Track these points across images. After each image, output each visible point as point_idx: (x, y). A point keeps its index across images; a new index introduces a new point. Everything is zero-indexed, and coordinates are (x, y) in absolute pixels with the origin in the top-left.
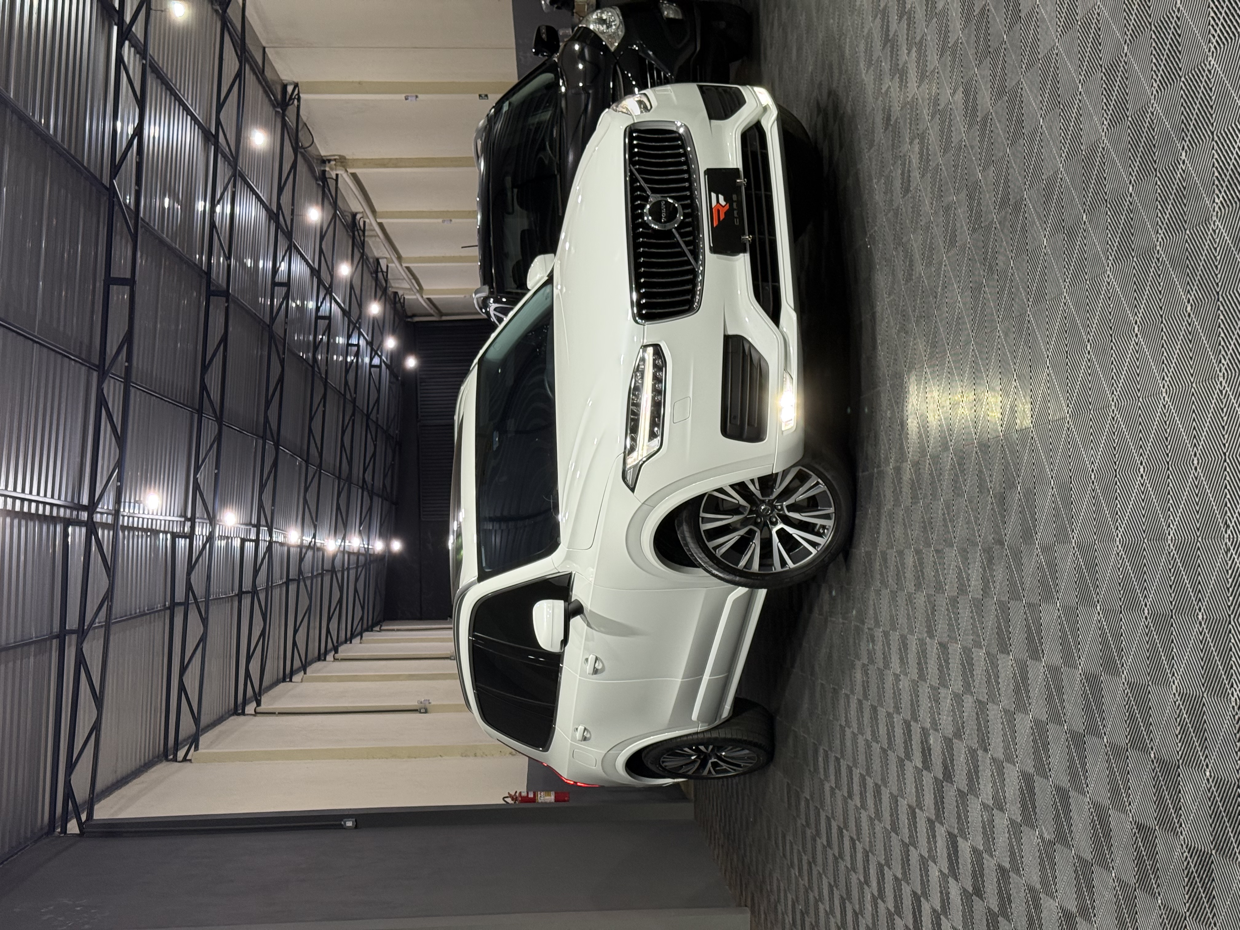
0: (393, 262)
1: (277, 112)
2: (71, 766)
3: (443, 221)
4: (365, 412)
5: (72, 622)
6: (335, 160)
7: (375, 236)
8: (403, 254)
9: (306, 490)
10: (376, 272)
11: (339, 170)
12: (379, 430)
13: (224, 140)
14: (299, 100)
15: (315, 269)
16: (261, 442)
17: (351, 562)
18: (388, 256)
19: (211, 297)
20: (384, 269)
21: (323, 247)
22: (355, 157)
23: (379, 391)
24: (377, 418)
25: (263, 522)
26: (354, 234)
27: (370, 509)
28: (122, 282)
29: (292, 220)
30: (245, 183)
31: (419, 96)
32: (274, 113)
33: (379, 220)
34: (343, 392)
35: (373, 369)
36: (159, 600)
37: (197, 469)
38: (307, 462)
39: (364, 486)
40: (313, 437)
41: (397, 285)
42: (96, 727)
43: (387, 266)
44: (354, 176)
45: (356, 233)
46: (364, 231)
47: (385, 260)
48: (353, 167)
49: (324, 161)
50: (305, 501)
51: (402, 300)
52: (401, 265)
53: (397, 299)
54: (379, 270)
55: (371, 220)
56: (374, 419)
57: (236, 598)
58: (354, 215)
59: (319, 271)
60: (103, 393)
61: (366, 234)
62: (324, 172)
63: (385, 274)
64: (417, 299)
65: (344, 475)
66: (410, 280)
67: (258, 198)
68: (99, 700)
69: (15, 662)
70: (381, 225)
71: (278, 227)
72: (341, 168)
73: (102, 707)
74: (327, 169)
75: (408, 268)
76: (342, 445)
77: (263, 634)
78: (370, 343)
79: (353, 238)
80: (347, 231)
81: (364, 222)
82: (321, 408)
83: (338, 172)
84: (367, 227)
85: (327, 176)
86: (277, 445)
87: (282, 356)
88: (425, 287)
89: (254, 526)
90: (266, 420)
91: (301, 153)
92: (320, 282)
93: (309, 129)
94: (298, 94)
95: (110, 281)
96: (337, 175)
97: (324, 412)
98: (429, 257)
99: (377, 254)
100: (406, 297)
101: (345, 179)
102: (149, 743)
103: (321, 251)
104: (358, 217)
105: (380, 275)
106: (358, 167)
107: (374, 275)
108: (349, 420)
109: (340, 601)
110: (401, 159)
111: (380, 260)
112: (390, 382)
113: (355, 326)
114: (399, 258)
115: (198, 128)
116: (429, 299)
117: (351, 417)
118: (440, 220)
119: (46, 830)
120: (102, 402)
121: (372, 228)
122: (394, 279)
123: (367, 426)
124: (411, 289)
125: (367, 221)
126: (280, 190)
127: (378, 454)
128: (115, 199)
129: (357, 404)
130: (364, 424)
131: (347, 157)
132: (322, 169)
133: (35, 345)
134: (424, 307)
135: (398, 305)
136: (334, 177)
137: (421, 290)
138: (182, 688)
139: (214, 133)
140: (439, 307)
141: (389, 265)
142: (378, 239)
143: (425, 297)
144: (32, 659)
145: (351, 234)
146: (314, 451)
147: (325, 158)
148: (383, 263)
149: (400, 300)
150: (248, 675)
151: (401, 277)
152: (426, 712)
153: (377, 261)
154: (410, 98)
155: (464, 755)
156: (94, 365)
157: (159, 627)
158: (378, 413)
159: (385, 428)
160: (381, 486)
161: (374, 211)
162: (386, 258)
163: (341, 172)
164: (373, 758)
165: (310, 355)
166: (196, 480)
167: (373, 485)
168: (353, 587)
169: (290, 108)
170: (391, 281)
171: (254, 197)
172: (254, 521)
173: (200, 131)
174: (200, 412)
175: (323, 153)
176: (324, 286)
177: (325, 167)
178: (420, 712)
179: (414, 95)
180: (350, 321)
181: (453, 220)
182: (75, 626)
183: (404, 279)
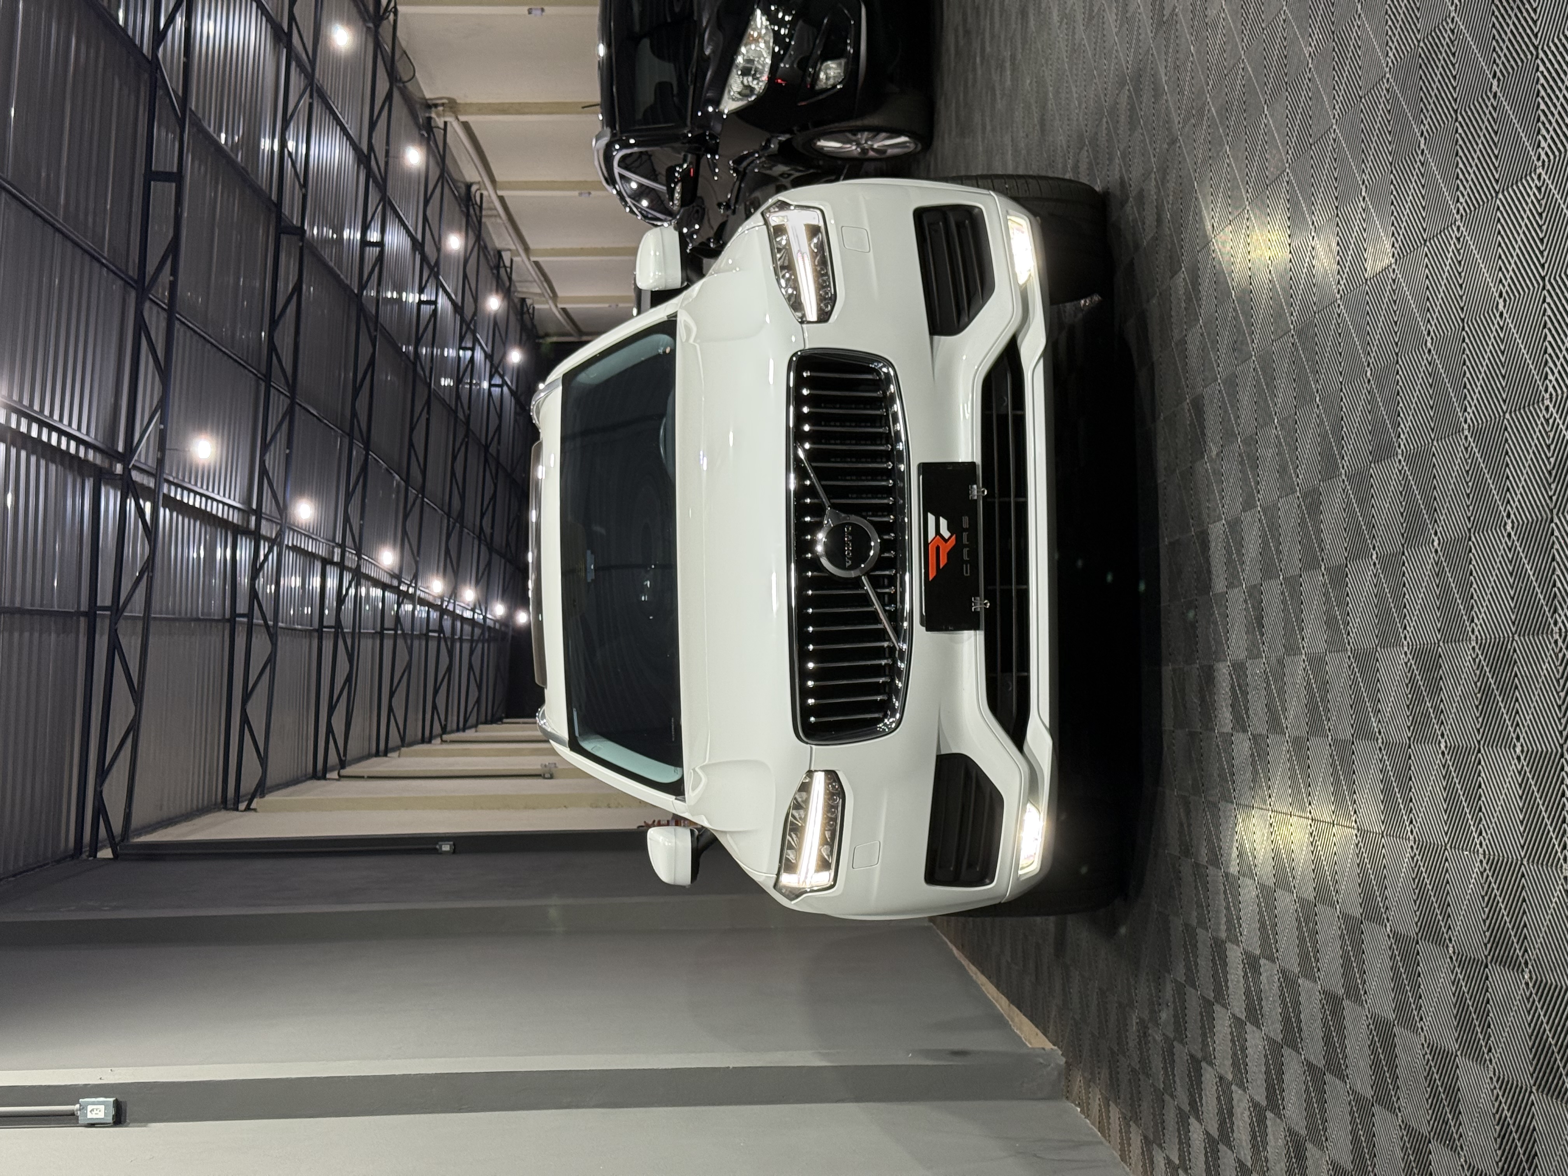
0: (519, 255)
1: (368, 28)
2: (103, 773)
3: (580, 194)
4: (483, 442)
5: (105, 598)
6: (443, 105)
7: (496, 216)
8: (532, 246)
9: (406, 517)
10: (498, 267)
11: (450, 116)
12: (500, 470)
13: (299, 41)
14: (396, 13)
15: (418, 240)
16: (346, 440)
17: (464, 632)
18: (513, 247)
19: (282, 235)
20: (508, 263)
21: (428, 213)
22: (469, 101)
23: (500, 416)
24: (498, 451)
25: (349, 541)
26: (468, 210)
27: (489, 565)
28: (166, 177)
29: (387, 163)
30: (327, 108)
31: (546, 8)
32: (365, 29)
33: (500, 193)
34: (453, 407)
35: (493, 389)
36: (216, 607)
37: (265, 448)
38: (407, 481)
39: (480, 535)
40: (415, 451)
41: (524, 290)
42: (134, 728)
43: (512, 261)
44: (466, 126)
45: (472, 211)
46: (481, 207)
47: (509, 253)
48: (466, 113)
49: (429, 106)
50: (405, 533)
51: (531, 311)
52: (529, 259)
53: (525, 309)
54: (502, 264)
55: (489, 193)
56: (495, 454)
57: (316, 634)
58: (469, 186)
59: (422, 244)
60: (143, 316)
61: (484, 213)
62: (429, 119)
63: (509, 270)
64: (550, 308)
65: (455, 514)
66: (542, 282)
67: (344, 129)
68: (137, 694)
69: (31, 635)
70: (501, 199)
71: (369, 175)
72: (451, 114)
73: (141, 701)
74: (433, 115)
75: (537, 264)
76: (453, 474)
77: (348, 679)
78: (488, 357)
79: (468, 215)
80: (460, 207)
81: (482, 195)
82: (424, 416)
83: (447, 119)
84: (484, 205)
85: (433, 124)
86: (367, 448)
87: (374, 334)
88: (560, 293)
89: (338, 545)
90: (354, 414)
91: (399, 88)
92: (424, 259)
93: (409, 58)
94: (395, 7)
95: (151, 176)
96: (445, 123)
97: (428, 420)
98: (565, 249)
99: (499, 244)
100: (537, 306)
101: (455, 127)
102: (204, 788)
103: (425, 219)
104: (474, 188)
105: (502, 271)
106: (472, 114)
107: (495, 271)
108: (461, 444)
109: (449, 669)
110: (527, 105)
111: (503, 254)
112: (515, 413)
113: (468, 328)
114: (527, 249)
115: (267, 21)
116: (564, 310)
117: (463, 440)
118: (576, 193)
119: (71, 852)
120: (141, 327)
121: (491, 205)
122: (520, 282)
123: (486, 461)
124: (542, 295)
125: (485, 193)
126: (373, 125)
127: (499, 494)
128: (159, 76)
129: (471, 426)
130: (482, 459)
131: (458, 101)
132: (427, 115)
133: (57, 234)
134: (558, 319)
135: (526, 316)
136: (442, 126)
137: (554, 296)
138: (245, 720)
139: (286, 30)
140: (579, 323)
141: (515, 259)
142: (499, 221)
143: (560, 306)
144: (53, 636)
145: (464, 209)
146: (415, 472)
147: (430, 102)
148: (506, 256)
149: (528, 310)
150: (330, 730)
151: (530, 278)
152: (551, 777)
153: (499, 253)
154: (534, 12)
155: (595, 806)
156: (131, 278)
157: (216, 640)
158: (499, 443)
159: (509, 470)
160: (504, 544)
161: (493, 181)
162: (510, 250)
163: (450, 119)
164: (482, 808)
165: (411, 348)
166: (263, 462)
167: (492, 534)
168: (467, 661)
169: (385, 22)
170: (517, 284)
171: (338, 128)
172: (339, 539)
173: (269, 26)
174: (267, 378)
175: (428, 95)
176: (428, 264)
177: (430, 113)
178: (544, 778)
179: (539, 7)
180: (462, 320)
181: (593, 193)
182: (108, 602)
183: (535, 281)
